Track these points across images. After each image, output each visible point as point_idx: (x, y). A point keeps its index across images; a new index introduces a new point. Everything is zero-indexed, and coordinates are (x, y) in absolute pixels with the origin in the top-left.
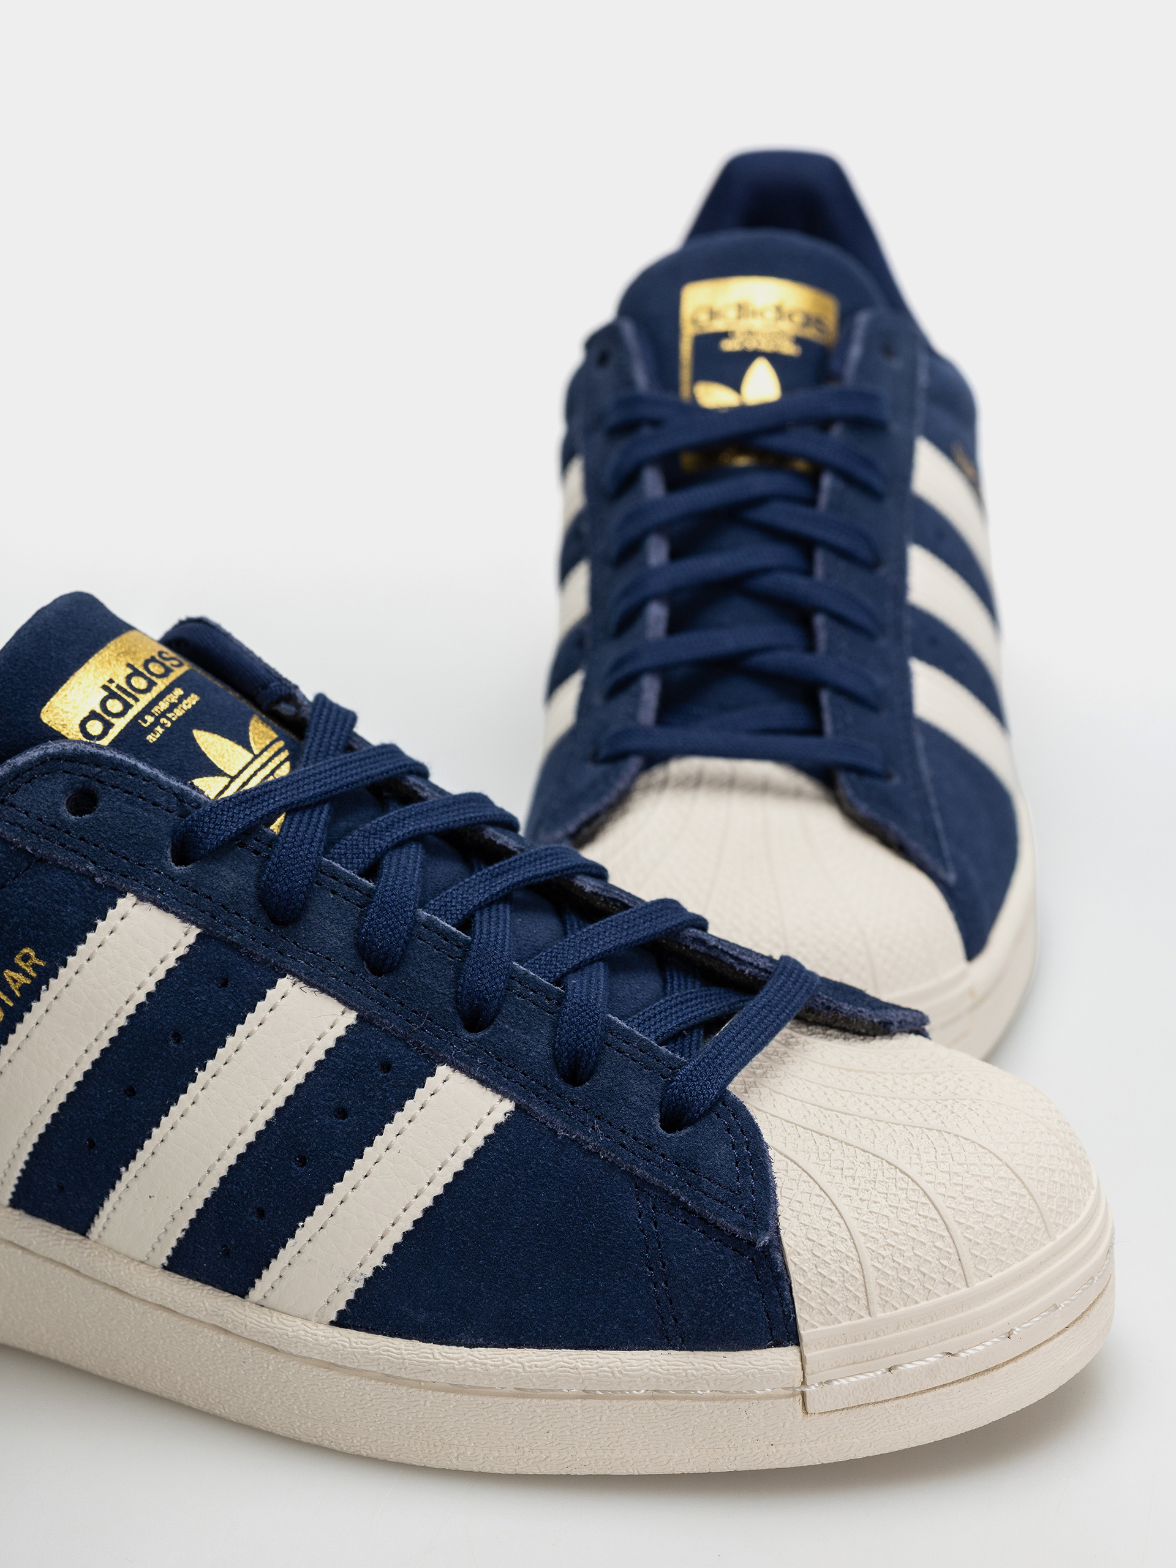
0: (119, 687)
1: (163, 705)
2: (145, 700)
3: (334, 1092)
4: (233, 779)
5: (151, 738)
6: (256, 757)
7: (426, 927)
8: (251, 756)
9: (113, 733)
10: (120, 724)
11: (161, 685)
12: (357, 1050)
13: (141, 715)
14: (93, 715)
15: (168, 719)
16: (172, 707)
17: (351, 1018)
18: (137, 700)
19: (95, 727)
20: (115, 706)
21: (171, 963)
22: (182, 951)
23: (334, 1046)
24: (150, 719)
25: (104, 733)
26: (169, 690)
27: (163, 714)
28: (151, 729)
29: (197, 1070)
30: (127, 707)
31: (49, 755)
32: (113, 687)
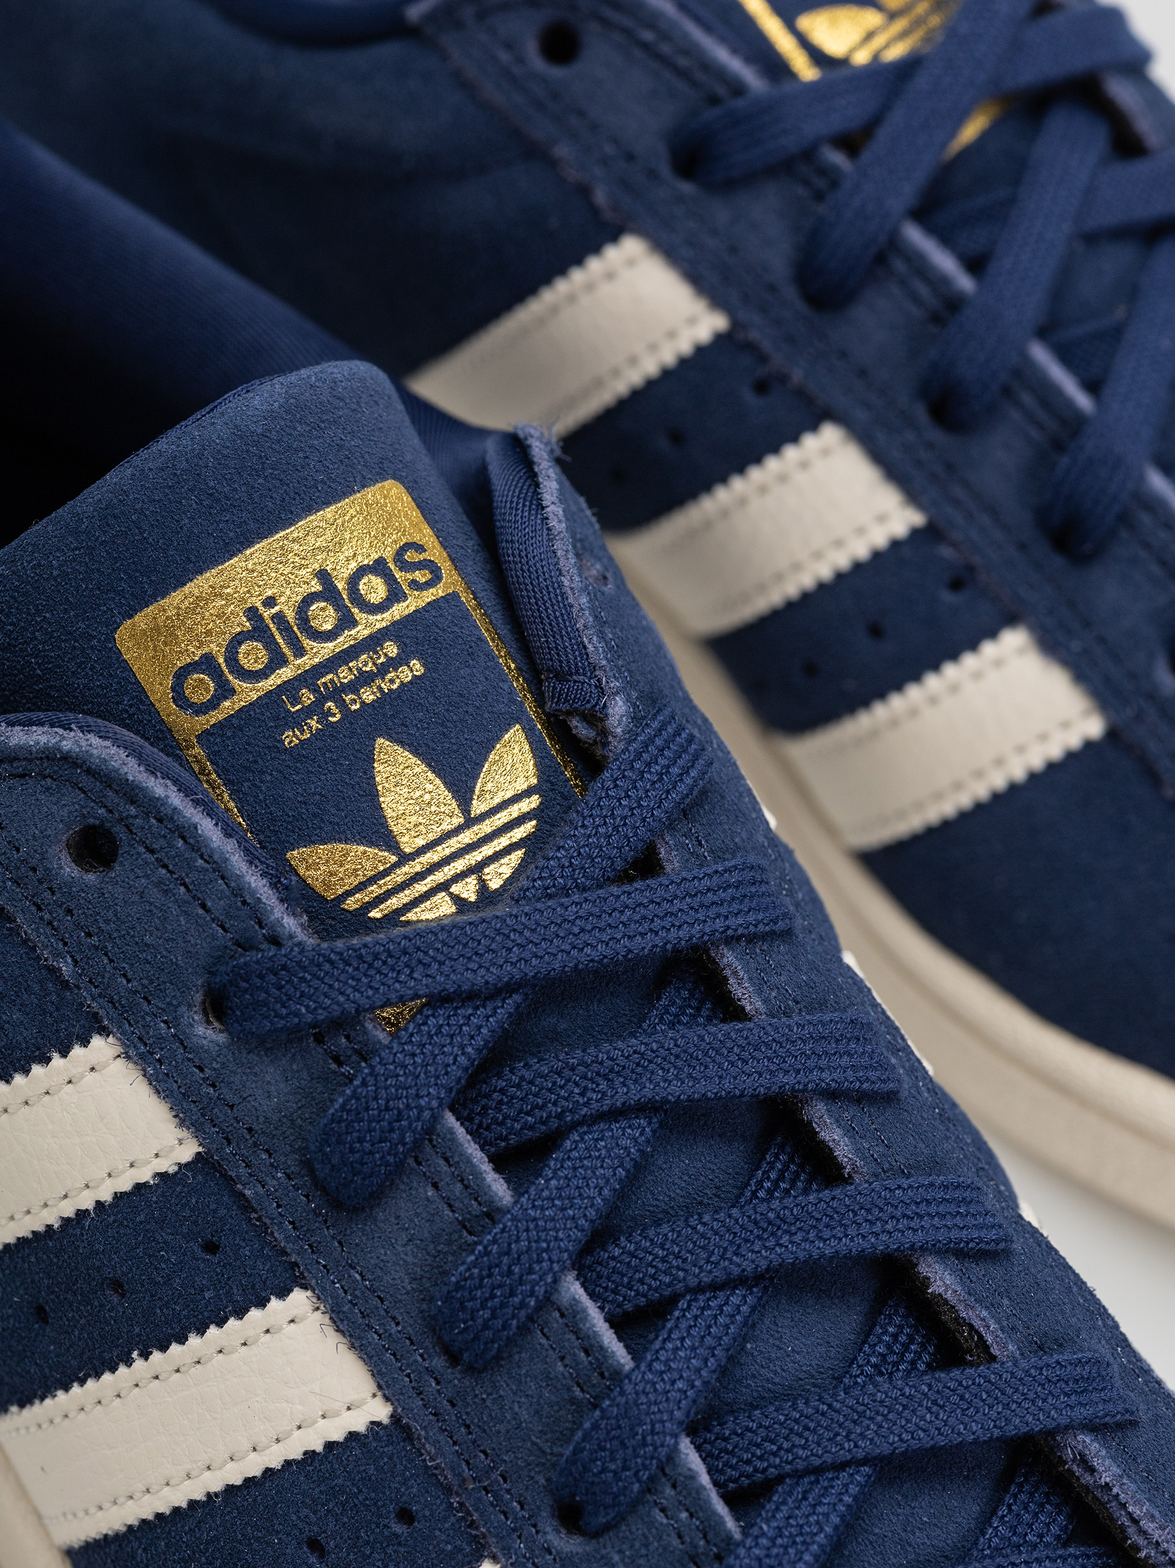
0: (279, 618)
1: (345, 675)
2: (320, 652)
3: (315, 1513)
4: (405, 859)
5: (290, 738)
6: (470, 822)
7: (562, 1315)
8: (459, 820)
9: (228, 706)
10: (248, 693)
11: (367, 625)
12: (372, 1470)
13: (290, 688)
14: (207, 663)
15: (342, 705)
16: (365, 679)
17: (381, 1411)
18: (300, 651)
19: (201, 688)
20: (252, 656)
21: (145, 1175)
22: (166, 1165)
23: (341, 1440)
24: (308, 697)
25: (213, 704)
26: (373, 642)
27: (336, 693)
28: (296, 721)
29: (135, 1354)
30: (277, 661)
31: (59, 750)
32: (267, 613)
